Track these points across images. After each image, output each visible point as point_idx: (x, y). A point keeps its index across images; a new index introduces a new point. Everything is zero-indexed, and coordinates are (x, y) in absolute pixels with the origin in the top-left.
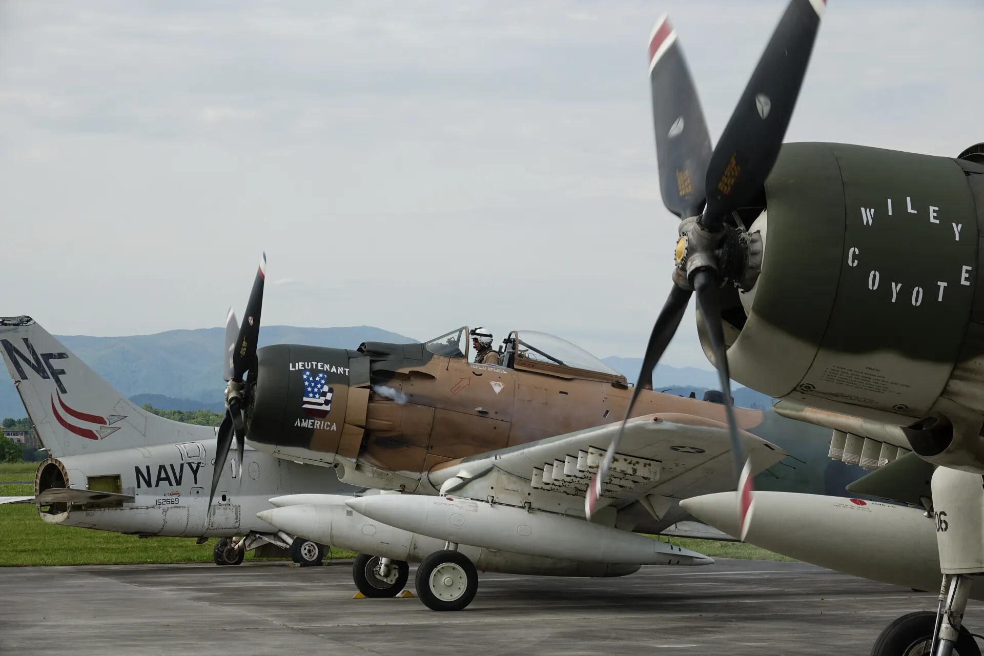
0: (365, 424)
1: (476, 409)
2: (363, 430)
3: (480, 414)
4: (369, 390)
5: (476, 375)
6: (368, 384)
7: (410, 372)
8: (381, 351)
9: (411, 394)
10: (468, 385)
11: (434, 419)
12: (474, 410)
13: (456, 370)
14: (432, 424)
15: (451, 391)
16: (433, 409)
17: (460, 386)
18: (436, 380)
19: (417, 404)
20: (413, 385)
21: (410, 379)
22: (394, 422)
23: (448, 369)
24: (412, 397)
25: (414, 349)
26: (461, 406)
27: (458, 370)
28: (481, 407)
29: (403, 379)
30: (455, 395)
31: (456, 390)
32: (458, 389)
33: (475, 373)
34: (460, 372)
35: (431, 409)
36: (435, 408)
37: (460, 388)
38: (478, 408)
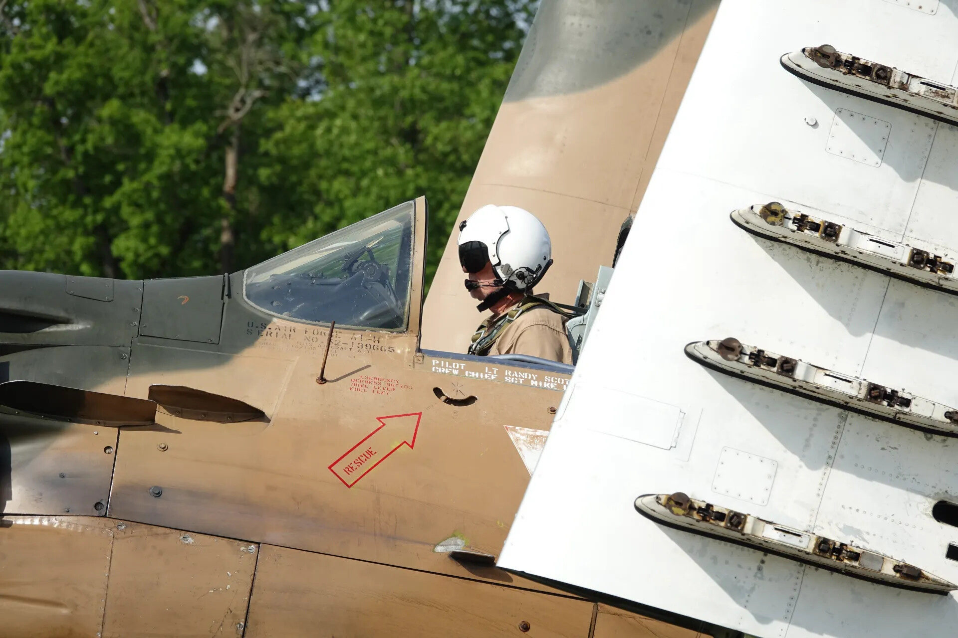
1: (440, 549)
3: (463, 571)
5: (449, 401)
7: (155, 391)
8: (36, 308)
9: (156, 487)
10: (405, 444)
11: (254, 592)
12: (433, 551)
13: (359, 383)
14: (244, 617)
15: (332, 468)
16: (250, 548)
17: (370, 448)
18: (266, 424)
19: (179, 531)
20: (165, 449)
21: (153, 420)
22: (76, 607)
23: (325, 376)
24: (157, 499)
25: (188, 299)
26: (375, 535)
27: (371, 380)
28: (463, 539)
29: (122, 423)
30: (349, 487)
31: (352, 468)
32: (361, 464)
33: (444, 395)
34: (376, 391)
35: (242, 548)
36: (259, 544)
37: (371, 456)
38: (451, 541)
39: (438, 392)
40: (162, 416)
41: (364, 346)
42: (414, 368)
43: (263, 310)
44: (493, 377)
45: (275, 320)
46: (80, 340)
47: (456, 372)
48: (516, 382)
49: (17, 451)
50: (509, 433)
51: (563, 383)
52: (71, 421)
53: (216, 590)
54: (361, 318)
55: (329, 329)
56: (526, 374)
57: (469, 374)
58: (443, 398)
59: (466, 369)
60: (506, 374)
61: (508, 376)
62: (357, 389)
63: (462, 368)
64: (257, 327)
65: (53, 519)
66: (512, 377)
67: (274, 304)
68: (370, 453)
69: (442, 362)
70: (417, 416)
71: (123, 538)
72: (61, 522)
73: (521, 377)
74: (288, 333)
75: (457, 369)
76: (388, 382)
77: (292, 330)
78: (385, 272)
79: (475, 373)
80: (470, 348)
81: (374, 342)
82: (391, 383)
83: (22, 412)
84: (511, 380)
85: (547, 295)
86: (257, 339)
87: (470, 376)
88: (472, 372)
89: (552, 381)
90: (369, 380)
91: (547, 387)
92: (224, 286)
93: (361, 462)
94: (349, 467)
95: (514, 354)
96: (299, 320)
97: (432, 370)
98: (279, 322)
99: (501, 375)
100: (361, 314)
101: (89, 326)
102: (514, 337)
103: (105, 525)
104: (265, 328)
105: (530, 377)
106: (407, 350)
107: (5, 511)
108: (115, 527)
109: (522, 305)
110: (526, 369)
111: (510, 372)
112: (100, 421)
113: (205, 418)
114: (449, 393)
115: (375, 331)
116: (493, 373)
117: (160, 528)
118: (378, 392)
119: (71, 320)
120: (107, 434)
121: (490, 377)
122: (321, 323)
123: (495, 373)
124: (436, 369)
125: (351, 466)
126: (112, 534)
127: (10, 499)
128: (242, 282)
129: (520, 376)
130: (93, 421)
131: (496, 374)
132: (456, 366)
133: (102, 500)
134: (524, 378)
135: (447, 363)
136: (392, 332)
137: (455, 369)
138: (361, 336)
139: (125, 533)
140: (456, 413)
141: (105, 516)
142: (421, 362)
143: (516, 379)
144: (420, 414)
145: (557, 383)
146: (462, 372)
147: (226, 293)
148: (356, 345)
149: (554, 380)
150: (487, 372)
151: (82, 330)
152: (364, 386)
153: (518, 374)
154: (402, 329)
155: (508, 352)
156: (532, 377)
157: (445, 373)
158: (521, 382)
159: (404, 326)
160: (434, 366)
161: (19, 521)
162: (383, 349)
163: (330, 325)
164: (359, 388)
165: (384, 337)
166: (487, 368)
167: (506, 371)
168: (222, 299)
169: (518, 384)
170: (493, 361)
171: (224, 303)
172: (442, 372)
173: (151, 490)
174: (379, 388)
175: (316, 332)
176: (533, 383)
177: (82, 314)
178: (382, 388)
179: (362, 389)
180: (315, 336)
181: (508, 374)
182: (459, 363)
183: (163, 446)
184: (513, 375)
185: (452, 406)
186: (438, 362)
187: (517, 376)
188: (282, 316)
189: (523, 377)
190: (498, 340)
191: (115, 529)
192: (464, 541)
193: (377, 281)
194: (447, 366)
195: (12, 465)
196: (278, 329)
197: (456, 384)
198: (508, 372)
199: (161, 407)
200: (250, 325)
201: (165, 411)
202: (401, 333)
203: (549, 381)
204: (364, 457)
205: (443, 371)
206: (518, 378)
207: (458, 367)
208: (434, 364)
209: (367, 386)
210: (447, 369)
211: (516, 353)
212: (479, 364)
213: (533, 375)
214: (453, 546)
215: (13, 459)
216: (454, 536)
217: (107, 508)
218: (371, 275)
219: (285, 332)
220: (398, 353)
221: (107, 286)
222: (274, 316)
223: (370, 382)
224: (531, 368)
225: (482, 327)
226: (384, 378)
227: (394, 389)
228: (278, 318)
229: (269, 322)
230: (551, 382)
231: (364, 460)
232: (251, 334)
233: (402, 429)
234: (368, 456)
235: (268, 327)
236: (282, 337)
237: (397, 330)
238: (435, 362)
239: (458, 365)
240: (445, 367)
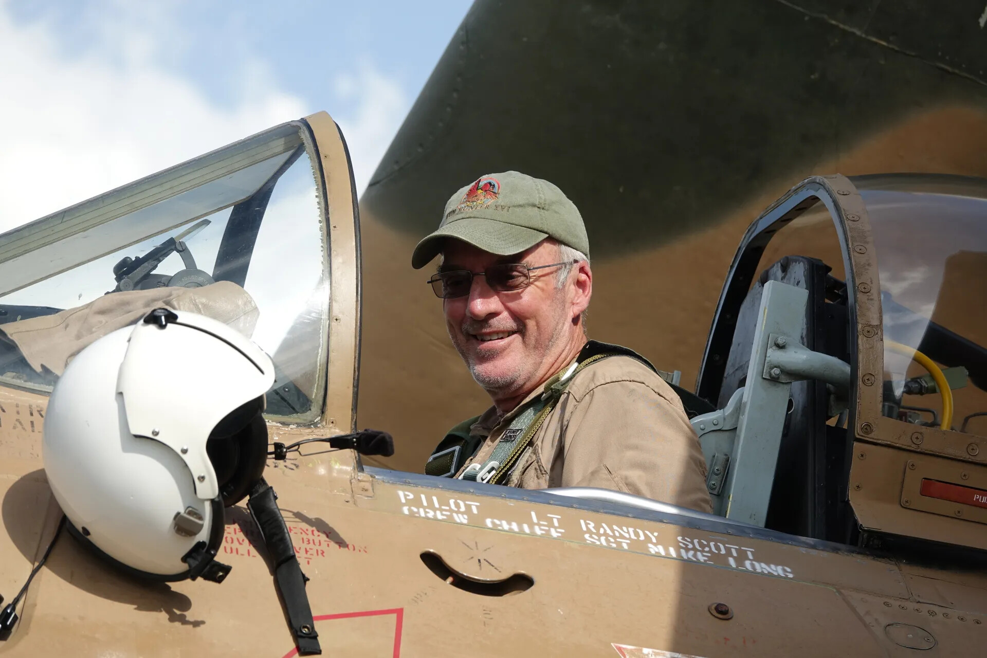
13: (234, 536)
39: (433, 562)
44: (554, 534)
47: (463, 519)
48: (614, 545)
51: (723, 552)
56: (631, 530)
57: (495, 524)
58: (448, 576)
60: (584, 528)
61: (589, 531)
62: (229, 550)
63: (475, 511)
66: (599, 535)
69: (423, 497)
70: (394, 616)
73: (622, 537)
74: (26, 418)
75: (463, 513)
77: (36, 414)
79: (509, 523)
82: (311, 537)
84: (599, 540)
87: (500, 528)
88: (500, 520)
89: (697, 547)
91: (688, 558)
97: (402, 513)
99: (574, 533)
105: (642, 538)
110: (627, 520)
111: (592, 525)
114: (464, 567)
116: (551, 525)
121: (547, 532)
123: (556, 523)
124: (409, 510)
129: (617, 534)
131: (559, 527)
132: (457, 505)
134: (630, 539)
135: (435, 499)
136: (284, 424)
137: (458, 512)
140: (487, 612)
142: (370, 493)
143: (612, 540)
144: (399, 612)
145: (710, 551)
146: (476, 522)
149: (701, 544)
150: (535, 519)
153: (613, 531)
154: (309, 418)
156: (647, 537)
157: (435, 519)
158: (625, 547)
159: (315, 409)
160: (404, 505)
166: (533, 514)
167: (582, 522)
172: (428, 518)
176: (653, 549)
181: (587, 527)
182: (464, 501)
184: (602, 531)
186: (411, 496)
187: (609, 531)
189: (627, 535)
194: (437, 505)
197: (472, 545)
198: (587, 524)
202: (308, 425)
203: (690, 546)
205: (431, 514)
206: (614, 537)
207: (463, 509)
208: (403, 501)
210: (438, 513)
213: (647, 532)
219: (18, 417)
227: (323, 553)
230: (694, 549)
236: (14, 428)
237: (294, 418)
238: (405, 496)
239: (462, 504)
240: (431, 506)
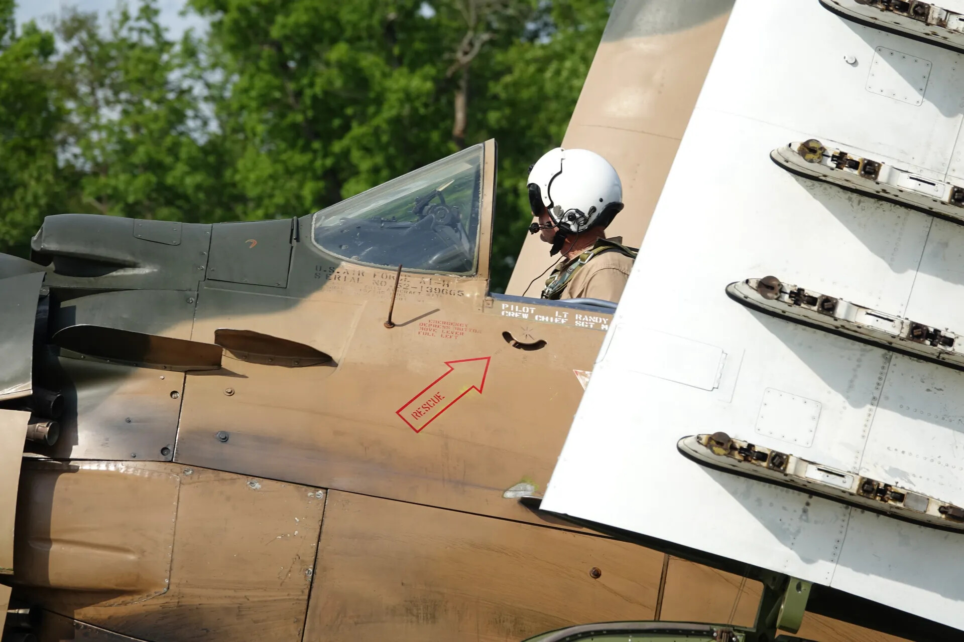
0: (11, 566)
1: (509, 495)
2: (9, 589)
3: (533, 517)
4: (27, 415)
5: (519, 345)
6: (24, 389)
7: (221, 335)
8: (102, 252)
9: (223, 432)
10: (473, 389)
11: (322, 537)
12: (503, 497)
13: (428, 328)
14: (313, 563)
15: (400, 413)
16: (317, 493)
17: (438, 393)
18: (333, 368)
19: (245, 477)
20: (231, 393)
21: (220, 365)
22: (143, 552)
23: (393, 320)
24: (224, 444)
25: (256, 243)
26: (444, 480)
27: (439, 325)
28: (532, 485)
29: (188, 367)
30: (417, 432)
31: (420, 413)
32: (429, 409)
33: (513, 339)
34: (444, 335)
35: (310, 494)
36: (327, 489)
37: (439, 401)
38: (521, 486)
39: (507, 336)
40: (228, 360)
41: (433, 290)
42: (483, 311)
43: (331, 254)
44: (563, 321)
45: (343, 263)
46: (148, 284)
47: (525, 316)
48: (587, 326)
49: (84, 395)
50: (579, 377)
52: (137, 366)
53: (284, 536)
54: (430, 262)
55: (396, 273)
56: (597, 318)
57: (539, 318)
58: (513, 342)
59: (535, 313)
60: (576, 318)
61: (578, 320)
62: (425, 333)
63: (532, 312)
64: (325, 271)
65: (119, 464)
66: (582, 321)
67: (343, 248)
68: (438, 397)
69: (512, 306)
70: (486, 360)
71: (190, 484)
72: (127, 467)
73: (592, 321)
74: (356, 276)
75: (526, 313)
76: (457, 327)
77: (361, 274)
78: (455, 214)
79: (545, 318)
80: (543, 292)
81: (443, 286)
82: (459, 327)
83: (87, 357)
84: (581, 324)
85: (620, 239)
86: (325, 283)
87: (540, 320)
88: (542, 316)
90: (437, 324)
92: (292, 230)
93: (427, 406)
94: (416, 412)
95: (585, 298)
96: (368, 264)
97: (501, 314)
98: (347, 266)
99: (571, 319)
100: (431, 257)
101: (155, 270)
102: (585, 281)
103: (171, 470)
104: (334, 272)
106: (476, 294)
107: (72, 457)
108: (181, 472)
109: (594, 249)
110: (596, 313)
111: (581, 316)
112: (166, 365)
113: (272, 362)
114: (518, 337)
115: (444, 275)
116: (563, 317)
117: (227, 473)
118: (446, 336)
119: (138, 263)
120: (172, 378)
121: (560, 321)
122: (389, 267)
123: (565, 316)
124: (505, 314)
125: (419, 411)
126: (178, 480)
127: (76, 444)
128: (311, 225)
129: (590, 320)
130: (159, 365)
131: (566, 318)
132: (526, 309)
133: (168, 445)
134: (595, 322)
135: (517, 307)
136: (461, 276)
137: (524, 313)
138: (431, 279)
139: (191, 478)
140: (525, 357)
141: (171, 461)
142: (490, 305)
143: (587, 323)
144: (489, 358)
146: (531, 316)
147: (294, 237)
148: (425, 289)
150: (557, 315)
151: (149, 274)
152: (433, 330)
153: (589, 318)
154: (472, 273)
155: (579, 296)
156: (603, 321)
157: (514, 317)
158: (591, 326)
159: (474, 269)
160: (503, 310)
161: (85, 466)
162: (452, 293)
163: (397, 268)
164: (427, 332)
165: (454, 281)
166: (557, 312)
167: (577, 315)
168: (291, 242)
169: (589, 328)
170: (564, 305)
171: (292, 247)
172: (511, 316)
173: (217, 435)
174: (447, 332)
175: (384, 276)
176: (603, 327)
177: (148, 257)
178: (450, 332)
179: (431, 333)
180: (384, 280)
181: (578, 318)
182: (529, 307)
183: (229, 391)
184: (584, 319)
185: (522, 351)
186: (507, 306)
187: (587, 320)
188: (351, 260)
190: (569, 284)
191: (181, 475)
192: (533, 487)
193: (448, 225)
195: (79, 409)
196: (346, 273)
197: (526, 328)
198: (579, 316)
199: (228, 352)
200: (319, 269)
201: (231, 355)
202: (470, 276)
204: (432, 402)
205: (513, 315)
207: (528, 311)
208: (503, 308)
209: (436, 331)
210: (516, 313)
211: (587, 297)
212: (550, 308)
213: (603, 319)
214: (522, 492)
215: (79, 403)
216: (523, 481)
217: (173, 454)
218: (442, 218)
219: (353, 276)
220: (467, 298)
221: (175, 229)
222: (343, 260)
223: (438, 327)
224: (603, 312)
225: (555, 271)
226: (452, 321)
227: (463, 333)
228: (347, 261)
229: (337, 266)
231: (432, 405)
232: (319, 278)
233: (470, 373)
234: (437, 401)
235: (336, 271)
236: (351, 281)
237: (466, 273)
238: (505, 306)
239: (528, 309)
240: (514, 311)
